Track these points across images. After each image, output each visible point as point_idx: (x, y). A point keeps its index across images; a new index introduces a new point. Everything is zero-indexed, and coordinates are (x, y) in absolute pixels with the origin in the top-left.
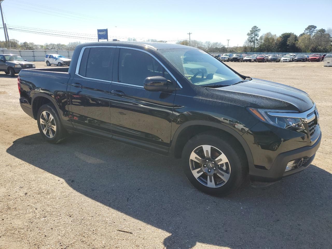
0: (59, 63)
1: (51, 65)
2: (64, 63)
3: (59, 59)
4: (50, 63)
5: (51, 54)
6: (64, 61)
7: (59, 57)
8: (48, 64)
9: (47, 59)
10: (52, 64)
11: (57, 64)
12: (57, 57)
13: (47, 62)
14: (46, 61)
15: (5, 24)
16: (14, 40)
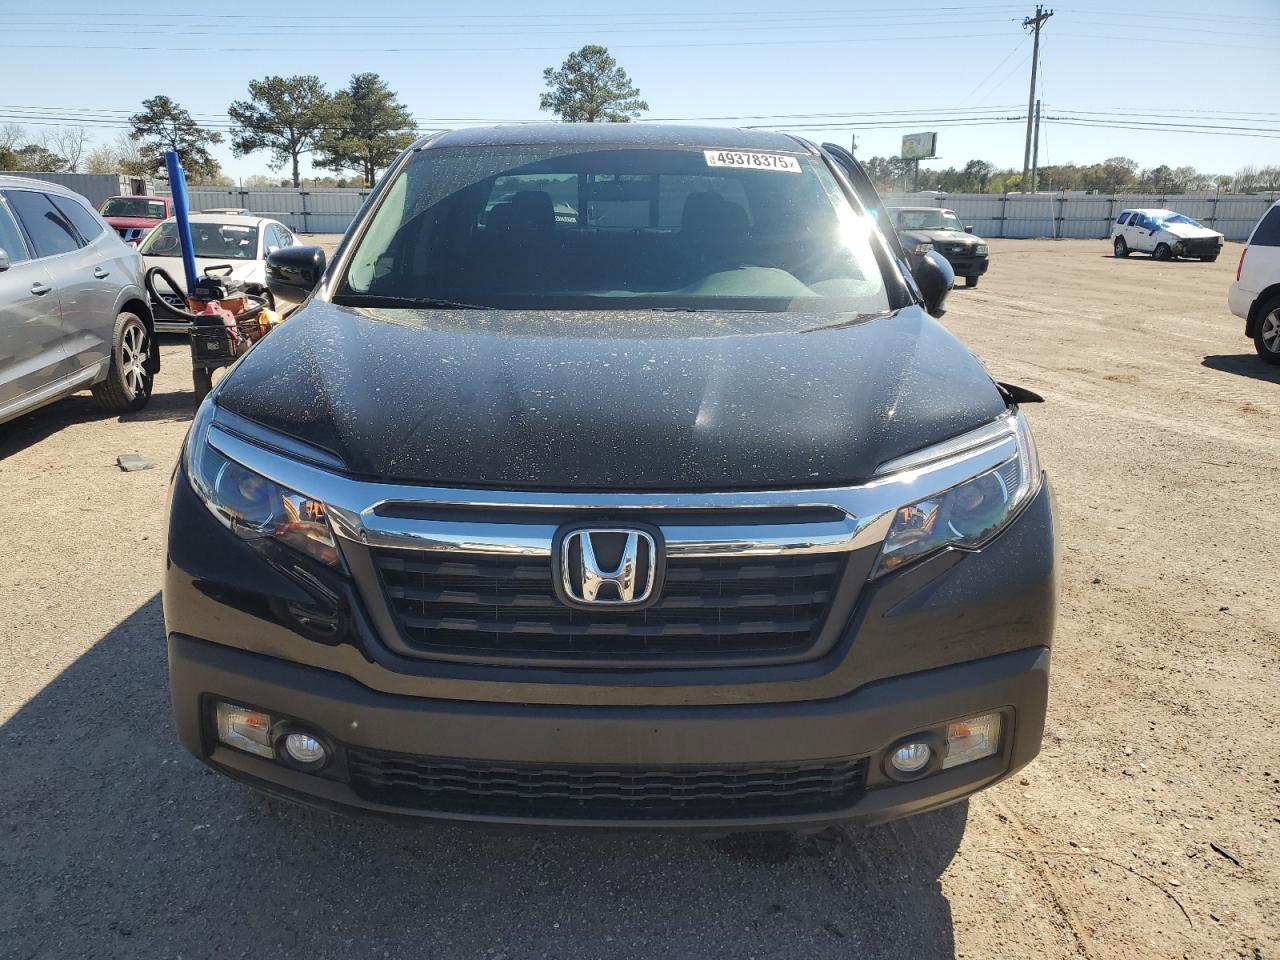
0: (1160, 244)
1: (1131, 255)
2: (1180, 247)
3: (1167, 229)
4: (1128, 246)
5: (1139, 211)
6: (1183, 236)
7: (1171, 220)
8: (1120, 248)
9: (1118, 229)
10: (1135, 250)
11: (1153, 249)
12: (1159, 222)
13: (1120, 240)
14: (1113, 238)
15: (1038, 102)
16: (1122, 160)
